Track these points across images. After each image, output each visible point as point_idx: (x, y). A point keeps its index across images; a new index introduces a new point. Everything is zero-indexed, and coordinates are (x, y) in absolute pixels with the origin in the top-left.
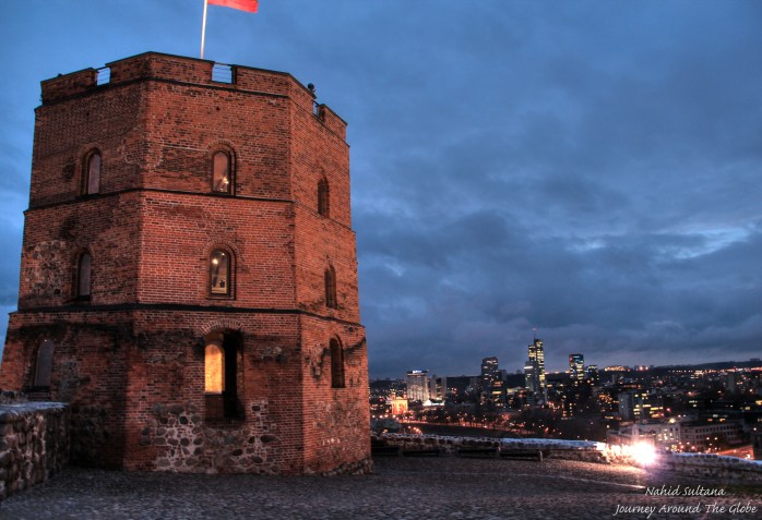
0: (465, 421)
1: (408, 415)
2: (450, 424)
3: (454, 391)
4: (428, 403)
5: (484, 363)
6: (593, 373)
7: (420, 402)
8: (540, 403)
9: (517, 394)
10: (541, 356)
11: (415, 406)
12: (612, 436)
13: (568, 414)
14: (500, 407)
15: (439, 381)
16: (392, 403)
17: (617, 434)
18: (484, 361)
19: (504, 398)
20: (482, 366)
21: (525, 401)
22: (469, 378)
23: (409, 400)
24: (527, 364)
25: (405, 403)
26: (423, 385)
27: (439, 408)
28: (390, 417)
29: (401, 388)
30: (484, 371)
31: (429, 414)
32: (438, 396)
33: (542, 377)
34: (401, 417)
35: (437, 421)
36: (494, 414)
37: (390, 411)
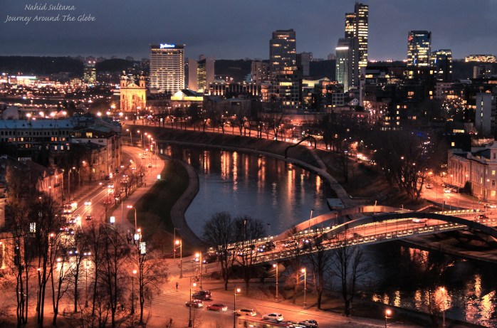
0: (233, 125)
1: (144, 113)
2: (210, 130)
3: (227, 81)
4: (178, 96)
5: (274, 39)
6: (444, 63)
7: (168, 94)
8: (353, 103)
9: (318, 88)
10: (363, 32)
11: (159, 99)
12: (457, 159)
13: (393, 122)
14: (288, 107)
15: (202, 63)
16: (123, 92)
17: (464, 156)
18: (275, 35)
19: (298, 92)
20: (272, 42)
21: (330, 99)
22: (250, 62)
23: (148, 90)
24: (341, 43)
25: (142, 94)
26: (176, 68)
27: (194, 104)
28: (116, 113)
29: (141, 71)
30: (273, 51)
31: (178, 113)
32: (201, 86)
33: (363, 64)
34: (132, 116)
35: (190, 124)
36: (277, 117)
37: (118, 107)
